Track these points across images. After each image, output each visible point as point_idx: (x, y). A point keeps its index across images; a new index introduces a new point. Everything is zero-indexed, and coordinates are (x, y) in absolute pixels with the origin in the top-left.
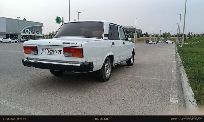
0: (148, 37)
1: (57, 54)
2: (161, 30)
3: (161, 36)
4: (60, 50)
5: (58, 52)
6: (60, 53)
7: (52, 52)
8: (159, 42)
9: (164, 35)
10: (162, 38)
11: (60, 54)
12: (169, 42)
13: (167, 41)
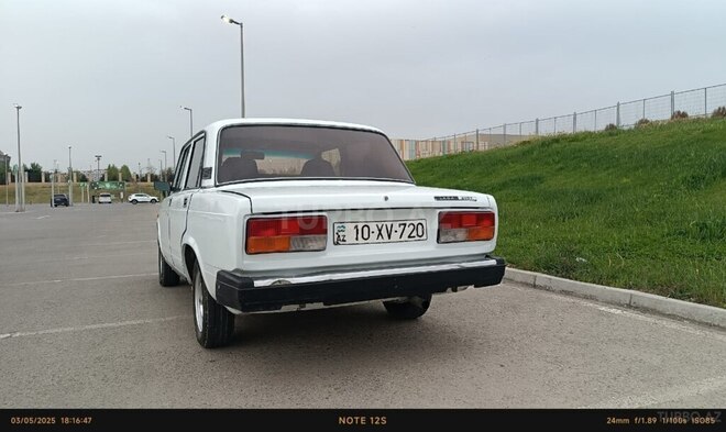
0: (46, 181)
1: (405, 237)
2: (99, 158)
3: (102, 179)
4: (416, 223)
5: (408, 230)
6: (414, 234)
7: (384, 232)
8: (102, 199)
9: (112, 175)
10: (108, 186)
11: (417, 238)
12: (140, 199)
13: (133, 197)
